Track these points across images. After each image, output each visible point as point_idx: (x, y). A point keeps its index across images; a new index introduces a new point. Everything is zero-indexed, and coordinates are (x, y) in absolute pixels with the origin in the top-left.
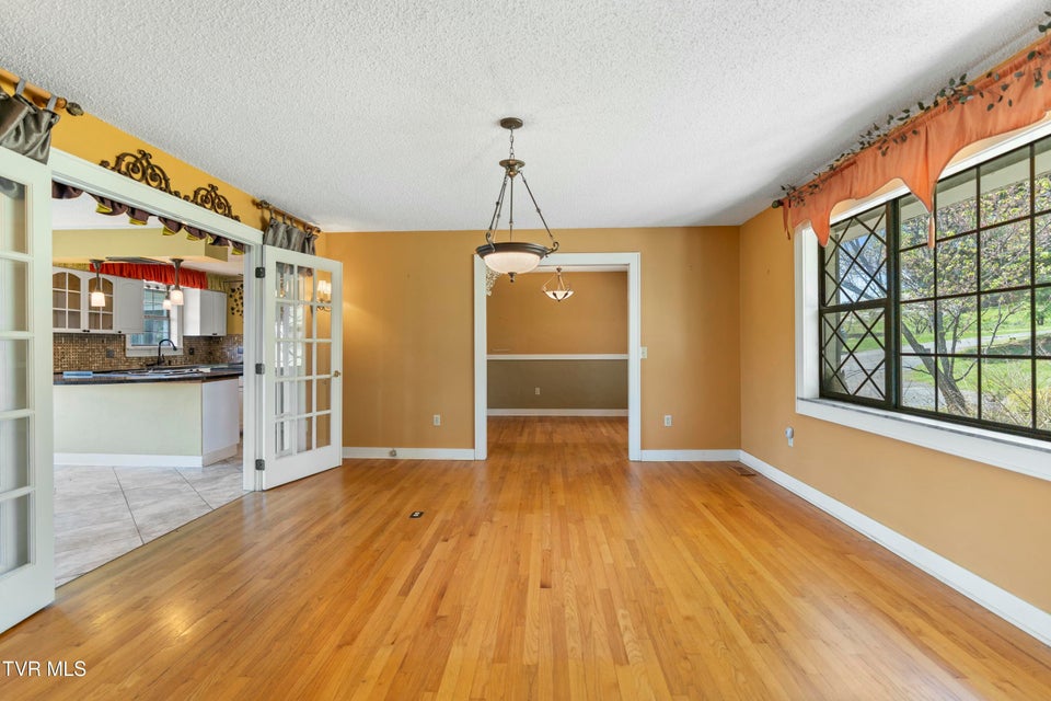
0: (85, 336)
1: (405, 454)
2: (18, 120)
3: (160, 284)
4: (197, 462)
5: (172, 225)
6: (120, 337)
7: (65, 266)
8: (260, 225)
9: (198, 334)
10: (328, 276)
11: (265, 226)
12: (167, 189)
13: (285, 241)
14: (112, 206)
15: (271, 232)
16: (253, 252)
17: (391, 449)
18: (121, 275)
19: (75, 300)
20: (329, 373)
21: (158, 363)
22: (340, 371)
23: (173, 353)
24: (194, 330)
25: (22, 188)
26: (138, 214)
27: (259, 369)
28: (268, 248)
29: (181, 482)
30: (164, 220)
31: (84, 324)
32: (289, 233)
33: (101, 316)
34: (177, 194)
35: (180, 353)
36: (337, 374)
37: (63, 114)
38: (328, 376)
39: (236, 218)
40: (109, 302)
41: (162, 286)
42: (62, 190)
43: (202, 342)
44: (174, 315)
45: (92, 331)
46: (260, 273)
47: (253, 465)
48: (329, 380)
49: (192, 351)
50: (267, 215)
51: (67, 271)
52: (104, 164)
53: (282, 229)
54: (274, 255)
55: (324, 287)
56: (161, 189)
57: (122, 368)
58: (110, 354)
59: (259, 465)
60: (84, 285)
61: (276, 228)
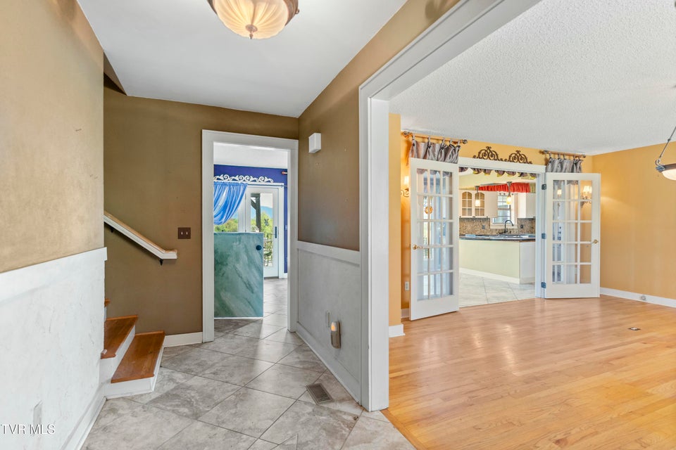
0: (473, 219)
1: (652, 300)
2: (450, 153)
3: (506, 193)
4: (517, 281)
5: (500, 173)
6: (487, 220)
7: (466, 189)
8: (544, 162)
9: (525, 217)
10: (590, 183)
11: (547, 162)
12: (498, 159)
13: (559, 168)
14: (478, 171)
15: (550, 165)
16: (540, 177)
17: (641, 295)
18: (488, 190)
19: (470, 203)
20: (590, 241)
21: (505, 232)
22: (599, 239)
23: (512, 227)
24: (523, 215)
25: (451, 173)
26: (487, 171)
27: (543, 236)
28: (549, 174)
29: (508, 288)
30: (497, 171)
31: (473, 214)
32: (561, 164)
33: (480, 210)
34: (501, 160)
35: (515, 227)
36: (596, 242)
37: (462, 145)
38: (589, 242)
39: (530, 163)
40: (483, 203)
41: (507, 193)
42: (462, 169)
43: (528, 222)
44: (513, 208)
45: (476, 217)
46: (544, 187)
47: (540, 285)
48: (590, 244)
49: (522, 227)
50: (548, 156)
51: (467, 191)
52: (474, 157)
53: (557, 162)
54: (552, 177)
55: (587, 189)
56: (495, 160)
57: (488, 234)
58: (483, 228)
59: (543, 285)
60: (473, 196)
61: (553, 163)
